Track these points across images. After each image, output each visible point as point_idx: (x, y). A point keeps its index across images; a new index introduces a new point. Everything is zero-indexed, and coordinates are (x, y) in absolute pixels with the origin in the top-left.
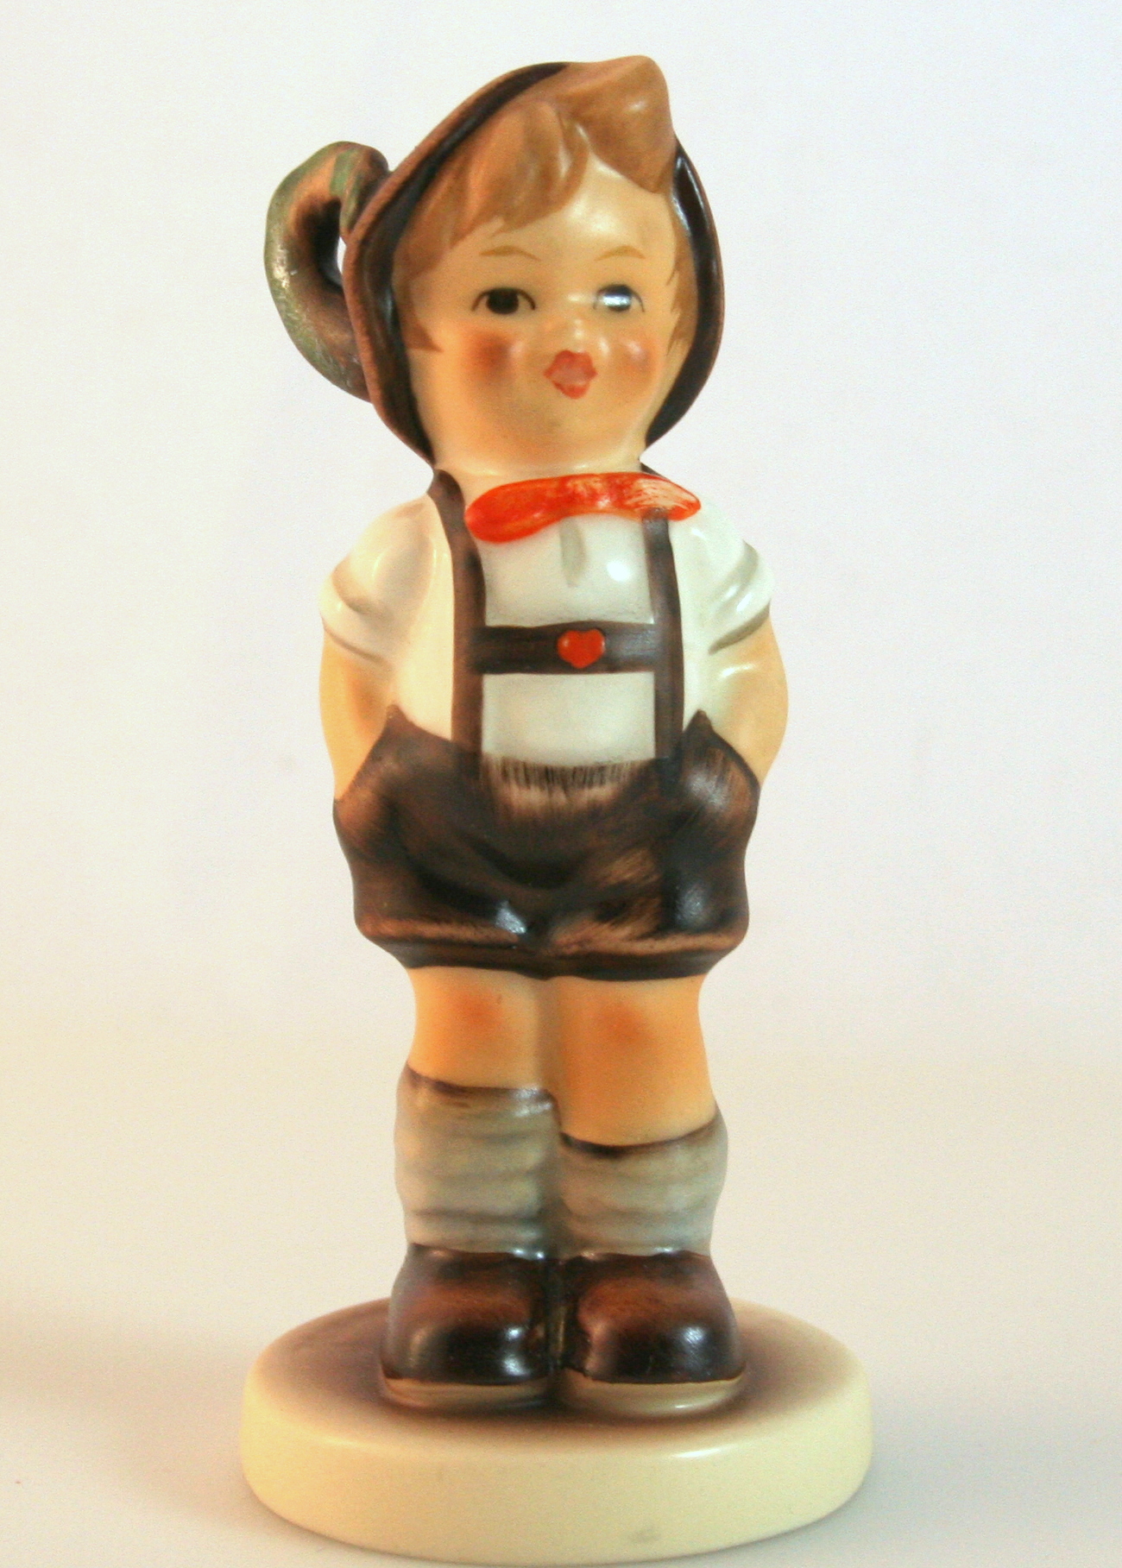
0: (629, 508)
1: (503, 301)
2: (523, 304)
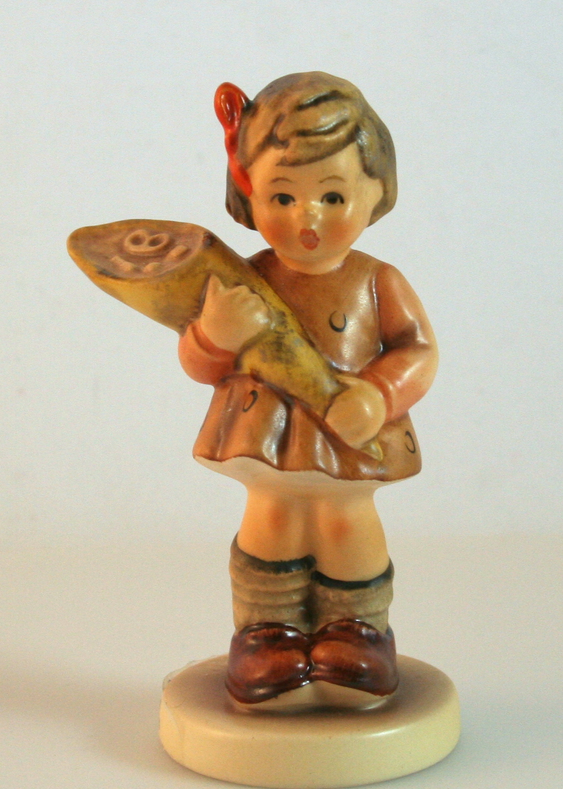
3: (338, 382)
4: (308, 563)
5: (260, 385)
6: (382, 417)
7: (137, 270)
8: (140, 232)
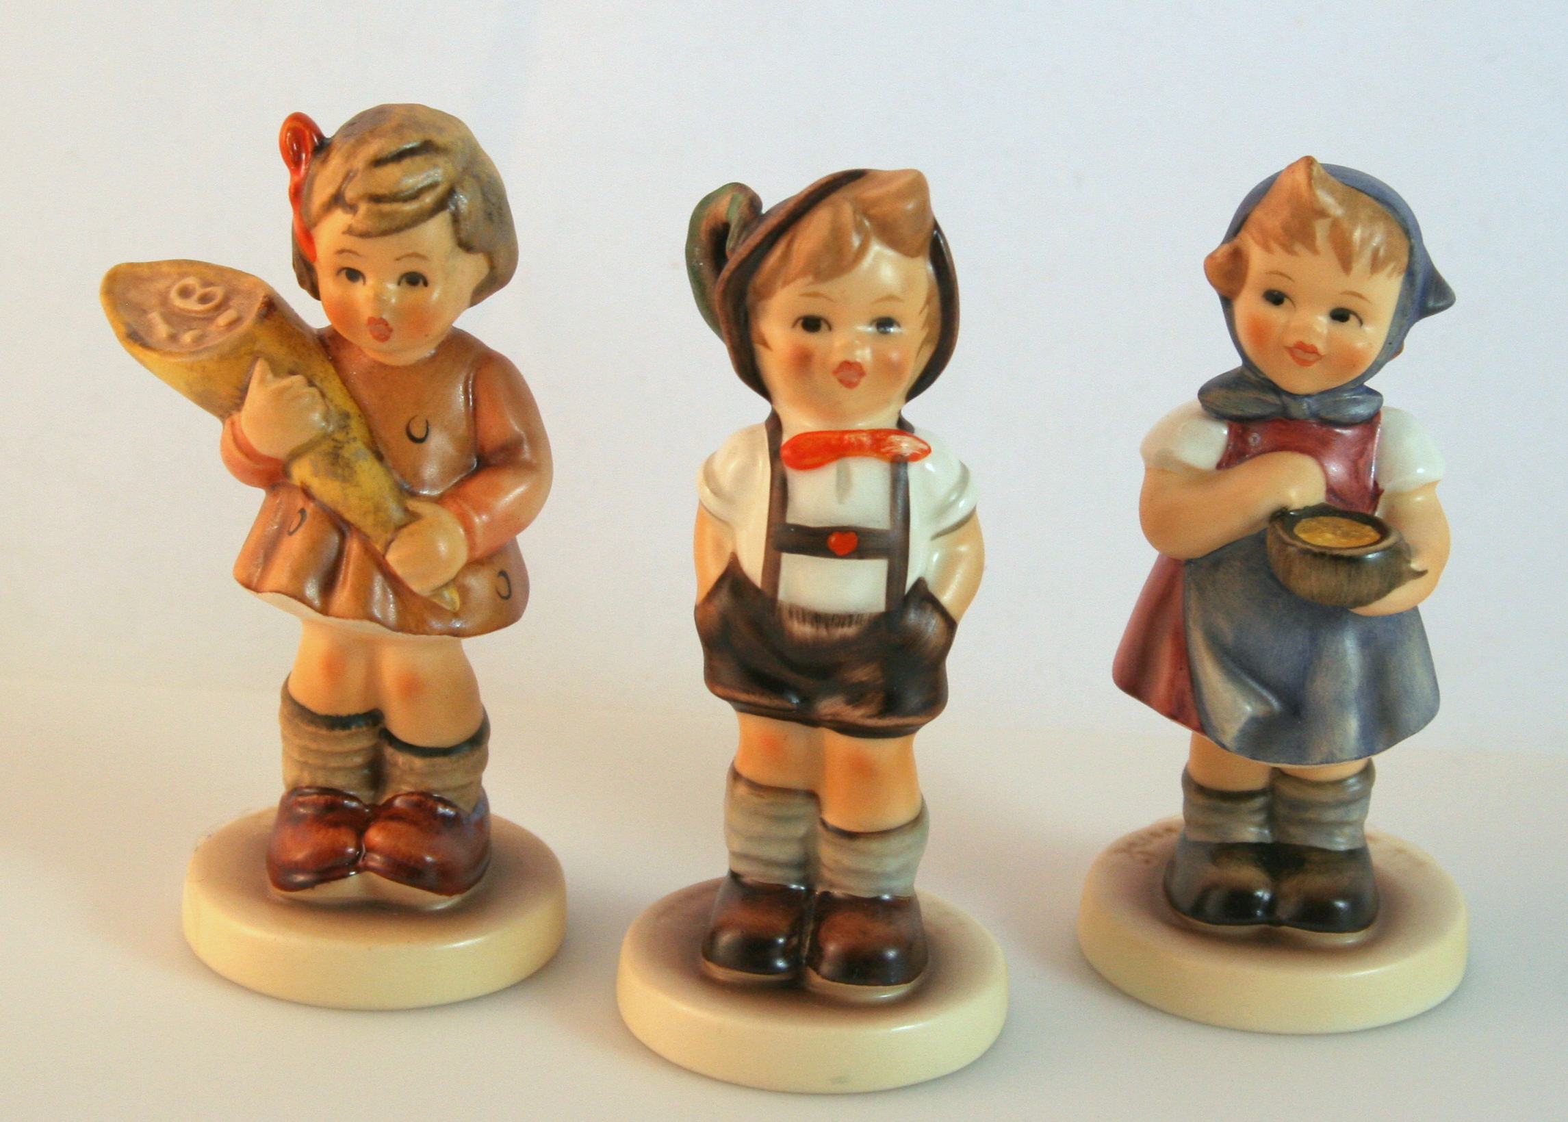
0: (884, 454)
1: (811, 324)
2: (824, 327)
3: (406, 510)
4: (374, 718)
5: (312, 505)
6: (462, 557)
7: (173, 338)
8: (191, 281)
